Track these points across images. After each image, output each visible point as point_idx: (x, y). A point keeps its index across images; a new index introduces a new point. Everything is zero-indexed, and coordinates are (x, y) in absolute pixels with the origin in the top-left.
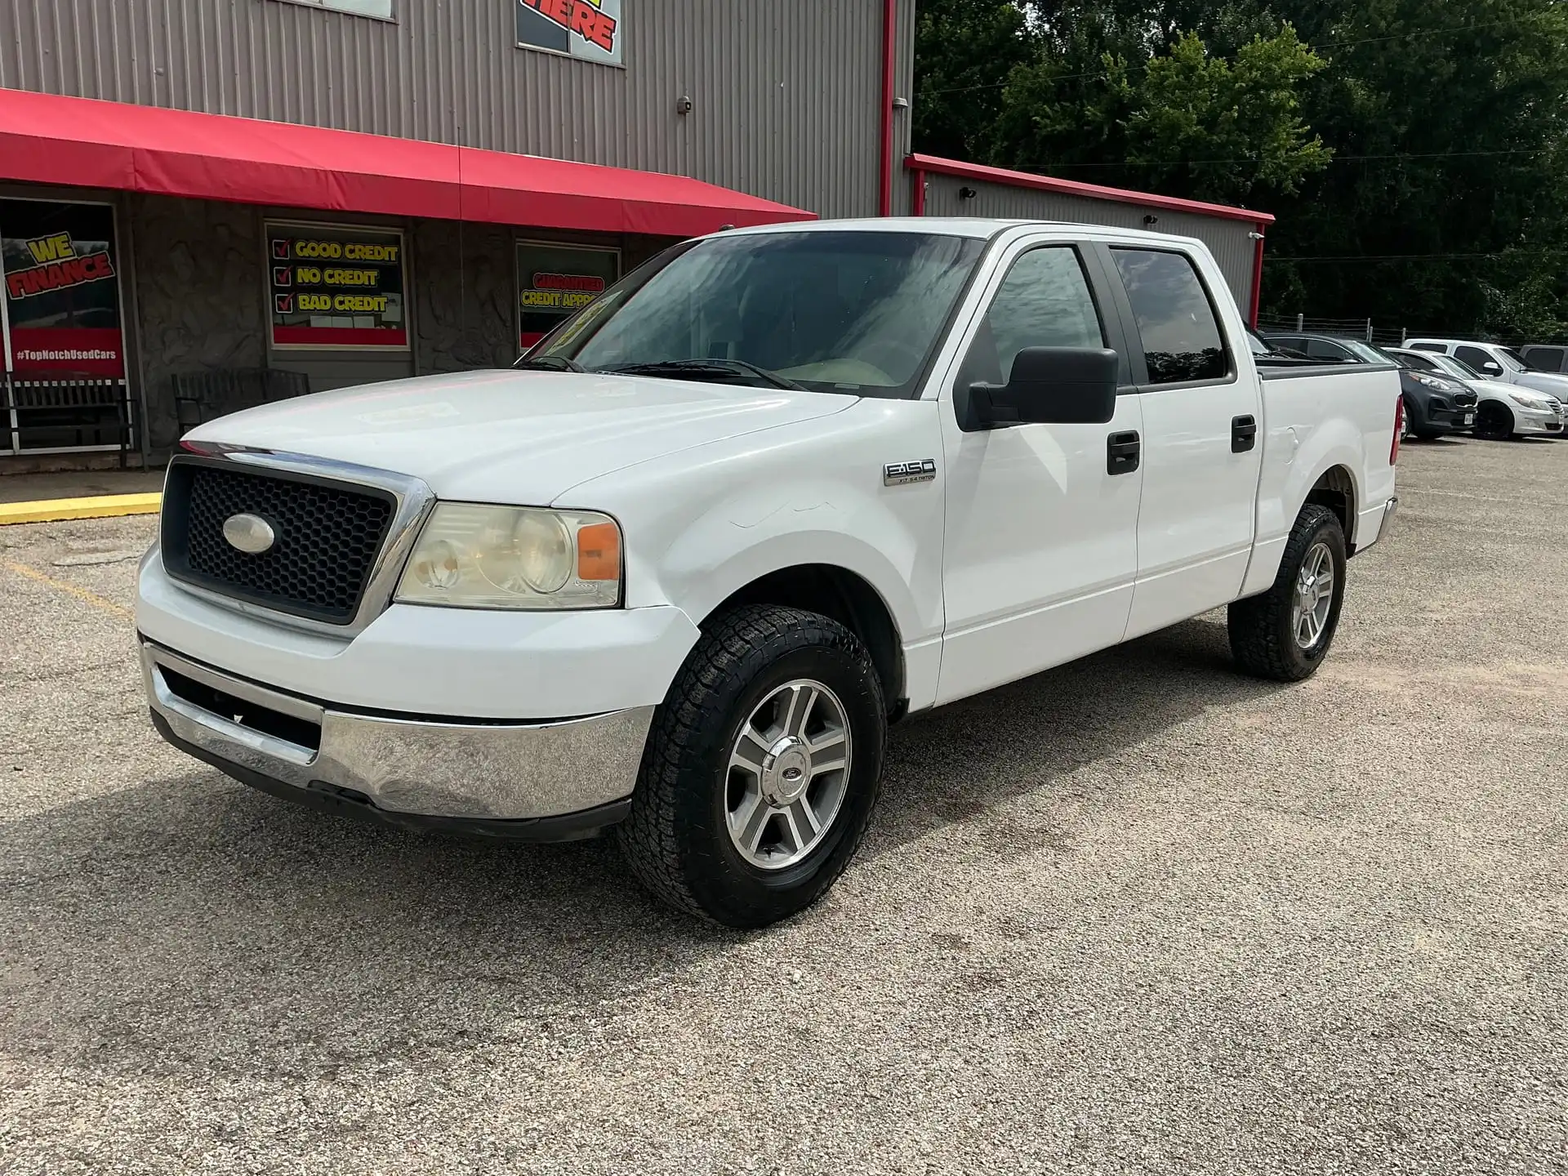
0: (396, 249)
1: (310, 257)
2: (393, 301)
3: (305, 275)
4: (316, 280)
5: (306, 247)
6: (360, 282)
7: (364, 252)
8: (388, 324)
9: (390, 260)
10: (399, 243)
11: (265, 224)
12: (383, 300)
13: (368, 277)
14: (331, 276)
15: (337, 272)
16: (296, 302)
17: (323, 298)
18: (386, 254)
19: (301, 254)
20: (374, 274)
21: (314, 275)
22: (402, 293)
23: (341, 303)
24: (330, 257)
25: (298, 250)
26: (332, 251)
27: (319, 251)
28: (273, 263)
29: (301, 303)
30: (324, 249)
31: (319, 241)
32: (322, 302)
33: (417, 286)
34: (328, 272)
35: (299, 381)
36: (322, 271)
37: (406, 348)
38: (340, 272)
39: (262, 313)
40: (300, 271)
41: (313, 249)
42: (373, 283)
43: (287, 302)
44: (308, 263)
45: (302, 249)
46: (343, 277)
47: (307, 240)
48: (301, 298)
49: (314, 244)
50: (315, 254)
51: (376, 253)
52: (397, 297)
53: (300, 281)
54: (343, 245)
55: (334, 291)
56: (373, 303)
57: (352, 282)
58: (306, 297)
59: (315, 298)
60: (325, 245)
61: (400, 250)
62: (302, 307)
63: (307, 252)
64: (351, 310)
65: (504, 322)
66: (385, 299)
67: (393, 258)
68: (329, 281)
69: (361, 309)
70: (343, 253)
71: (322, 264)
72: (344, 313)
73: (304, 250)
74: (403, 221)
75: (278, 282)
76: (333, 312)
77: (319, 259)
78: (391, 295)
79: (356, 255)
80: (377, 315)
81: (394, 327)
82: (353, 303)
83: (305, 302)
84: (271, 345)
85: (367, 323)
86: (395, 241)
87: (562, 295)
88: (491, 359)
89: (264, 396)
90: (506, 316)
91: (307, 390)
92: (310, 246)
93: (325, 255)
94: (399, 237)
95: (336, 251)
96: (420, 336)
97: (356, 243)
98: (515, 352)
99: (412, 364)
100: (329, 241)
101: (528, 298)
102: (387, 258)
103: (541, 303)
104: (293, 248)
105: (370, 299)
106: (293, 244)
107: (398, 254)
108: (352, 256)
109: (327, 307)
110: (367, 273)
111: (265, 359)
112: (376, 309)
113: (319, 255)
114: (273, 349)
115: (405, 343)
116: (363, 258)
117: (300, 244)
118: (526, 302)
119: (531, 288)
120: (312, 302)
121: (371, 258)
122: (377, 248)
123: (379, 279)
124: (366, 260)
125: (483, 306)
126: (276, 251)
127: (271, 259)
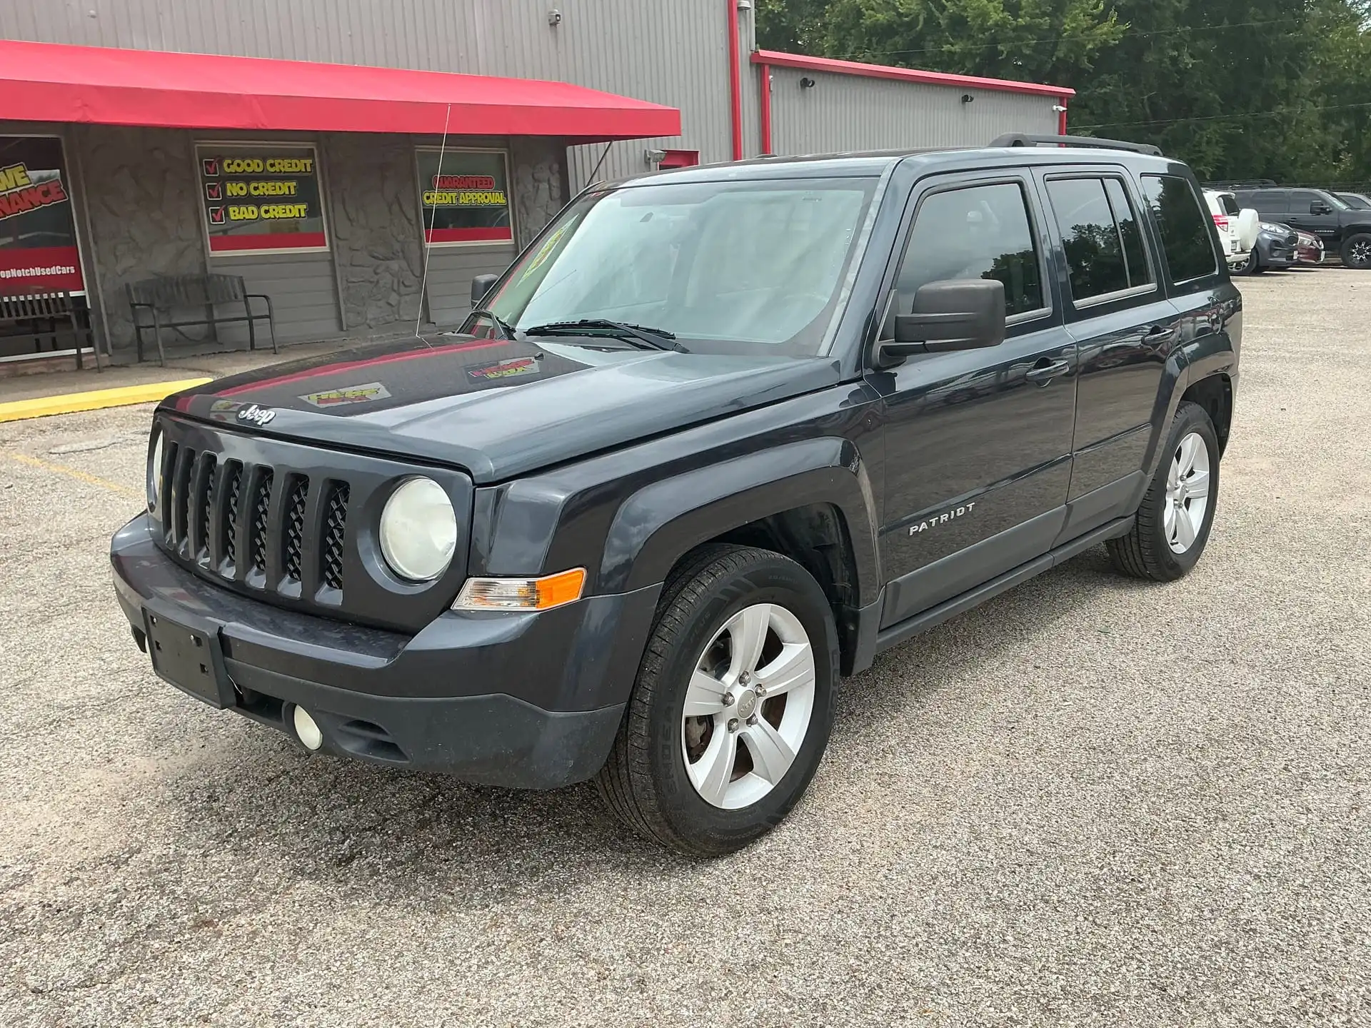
0: (311, 161)
1: (236, 172)
3: (233, 189)
4: (243, 193)
5: (232, 164)
6: (281, 193)
7: (283, 166)
9: (306, 171)
10: (314, 157)
11: (197, 145)
12: (302, 207)
13: (285, 188)
14: (256, 189)
15: (260, 185)
16: (227, 214)
17: (250, 208)
18: (301, 165)
19: (228, 171)
20: (293, 184)
21: (241, 189)
23: (266, 212)
24: (253, 171)
25: (225, 167)
26: (255, 166)
27: (244, 166)
28: (205, 180)
29: (232, 214)
30: (249, 165)
31: (243, 158)
32: (248, 212)
33: (333, 192)
34: (253, 185)
35: (236, 284)
36: (248, 184)
37: (326, 249)
38: (264, 184)
39: (199, 224)
40: (228, 185)
41: (239, 165)
42: (293, 192)
43: (220, 212)
44: (235, 178)
45: (229, 165)
46: (266, 189)
47: (233, 158)
48: (231, 209)
49: (240, 162)
50: (240, 170)
51: (294, 166)
53: (229, 194)
54: (264, 160)
55: (259, 201)
56: (294, 210)
57: (274, 193)
58: (236, 209)
59: (244, 209)
60: (249, 161)
61: (314, 161)
63: (234, 168)
64: (275, 217)
65: (409, 220)
67: (309, 170)
68: (254, 193)
69: (284, 216)
70: (265, 167)
71: (247, 178)
72: (271, 221)
73: (231, 167)
74: (316, 136)
75: (211, 196)
76: (259, 220)
77: (244, 174)
78: (310, 202)
79: (276, 169)
80: (298, 221)
82: (277, 211)
83: (236, 213)
84: (208, 253)
86: (310, 153)
87: (459, 193)
88: (401, 254)
89: (207, 298)
90: (411, 215)
91: (244, 290)
92: (235, 163)
93: (249, 170)
94: (312, 150)
95: (258, 166)
96: (336, 236)
97: (274, 157)
98: (421, 247)
99: (332, 262)
100: (252, 158)
101: (428, 198)
102: (304, 170)
103: (440, 202)
104: (221, 166)
105: (291, 207)
106: (221, 161)
107: (313, 165)
108: (271, 170)
109: (254, 216)
110: (287, 184)
111: (204, 264)
112: (298, 216)
113: (244, 171)
114: (211, 256)
115: (325, 246)
116: (283, 170)
117: (226, 163)
118: (427, 202)
119: (431, 189)
120: (241, 212)
121: (290, 170)
122: (295, 161)
123: (299, 188)
124: (285, 172)
125: (390, 206)
126: (206, 168)
127: (203, 176)
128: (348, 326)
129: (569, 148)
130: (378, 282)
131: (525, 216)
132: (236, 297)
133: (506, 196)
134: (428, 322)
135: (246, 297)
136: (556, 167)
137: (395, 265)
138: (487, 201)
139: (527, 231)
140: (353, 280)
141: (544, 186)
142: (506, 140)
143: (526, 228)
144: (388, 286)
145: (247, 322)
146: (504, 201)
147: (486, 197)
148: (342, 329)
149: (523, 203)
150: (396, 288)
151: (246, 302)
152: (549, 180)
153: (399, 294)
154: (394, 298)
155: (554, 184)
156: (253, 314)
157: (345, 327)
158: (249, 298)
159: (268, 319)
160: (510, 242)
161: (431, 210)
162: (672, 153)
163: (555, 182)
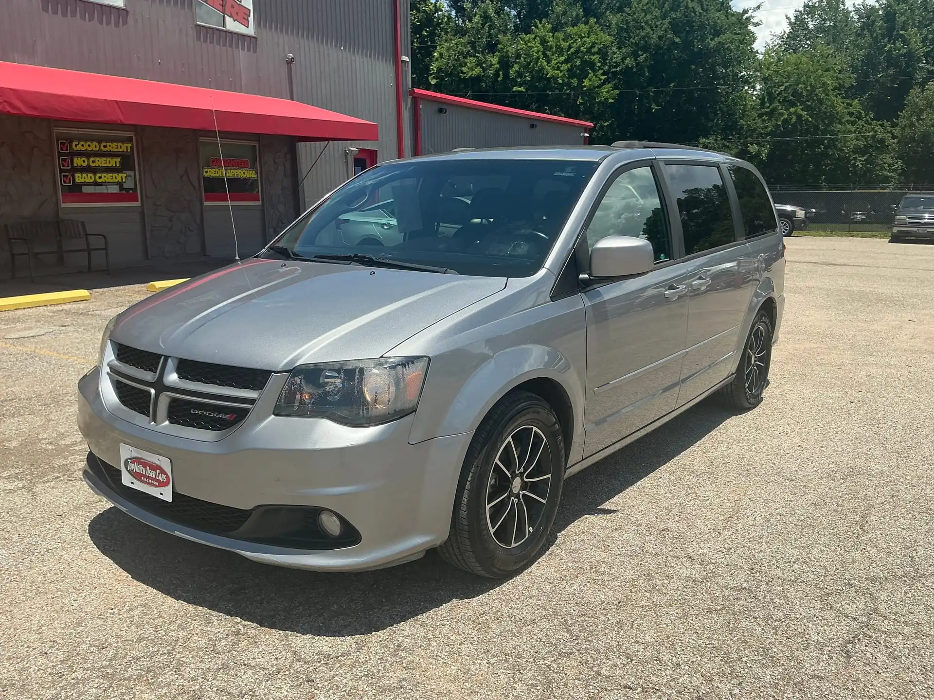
0: (130, 145)
1: (81, 150)
2: (130, 176)
3: (79, 162)
4: (85, 164)
5: (78, 144)
6: (110, 165)
7: (112, 147)
8: (128, 190)
9: (127, 151)
10: (132, 141)
11: (55, 131)
12: (124, 175)
13: (115, 162)
14: (93, 162)
15: (97, 159)
16: (74, 178)
17: (89, 175)
18: (124, 147)
19: (75, 149)
20: (118, 160)
21: (84, 161)
22: (135, 171)
23: (100, 178)
24: (92, 150)
25: (74, 146)
26: (94, 146)
27: (86, 146)
28: (60, 155)
29: (76, 177)
30: (89, 146)
31: (86, 141)
32: (88, 178)
33: (144, 166)
34: (92, 159)
35: (79, 226)
36: (88, 159)
37: (138, 204)
38: (99, 159)
39: (54, 185)
40: (75, 159)
41: (83, 145)
42: (118, 165)
43: (69, 177)
44: (80, 154)
45: (76, 145)
46: (101, 162)
47: (79, 140)
48: (77, 175)
49: (84, 143)
50: (83, 149)
51: (119, 147)
52: (132, 173)
53: (75, 165)
54: (100, 142)
55: (94, 170)
56: (118, 177)
57: (105, 165)
58: (80, 175)
59: (84, 175)
60: (89, 143)
61: (133, 145)
62: (77, 181)
63: (79, 147)
64: (106, 182)
65: (194, 186)
66: (125, 175)
67: (129, 150)
68: (92, 164)
69: (112, 181)
70: (100, 147)
71: (87, 155)
72: (102, 184)
74: (134, 128)
75: (63, 166)
76: (96, 184)
77: (86, 151)
78: (129, 173)
79: (108, 149)
80: (120, 184)
81: (131, 192)
82: (107, 177)
83: (80, 178)
84: (60, 205)
85: (115, 189)
86: (130, 140)
87: (227, 170)
88: (187, 209)
89: (60, 236)
90: (196, 183)
91: (85, 231)
92: (81, 143)
93: (90, 149)
94: (132, 137)
95: (96, 146)
96: (146, 197)
97: (107, 141)
98: (201, 204)
99: (142, 213)
100: (92, 141)
101: (206, 172)
102: (125, 150)
103: (214, 175)
104: (71, 146)
105: (116, 175)
106: (71, 142)
107: (132, 148)
108: (105, 149)
109: (92, 181)
110: (114, 160)
111: (57, 212)
112: (120, 181)
113: (86, 149)
114: (62, 206)
115: (138, 201)
116: (112, 150)
117: (74, 143)
118: (206, 175)
119: (208, 166)
120: (83, 177)
121: (116, 150)
122: (119, 144)
123: (121, 163)
124: (113, 152)
125: (181, 177)
126: (61, 147)
127: (59, 152)
128: (152, 256)
129: (298, 144)
130: (172, 227)
131: (269, 187)
132: (80, 234)
133: (257, 172)
134: (205, 255)
135: (86, 235)
136: (289, 156)
137: (183, 216)
138: (244, 176)
139: (270, 197)
140: (156, 225)
141: (281, 168)
142: (258, 137)
143: (269, 195)
144: (179, 230)
145: (87, 253)
146: (255, 176)
147: (244, 173)
148: (147, 258)
149: (267, 178)
150: (184, 231)
151: (87, 239)
152: (284, 164)
153: (186, 236)
154: (182, 238)
155: (287, 167)
156: (91, 247)
157: (150, 257)
158: (89, 236)
159: (105, 251)
160: (259, 203)
161: (208, 180)
162: (362, 151)
163: (288, 164)
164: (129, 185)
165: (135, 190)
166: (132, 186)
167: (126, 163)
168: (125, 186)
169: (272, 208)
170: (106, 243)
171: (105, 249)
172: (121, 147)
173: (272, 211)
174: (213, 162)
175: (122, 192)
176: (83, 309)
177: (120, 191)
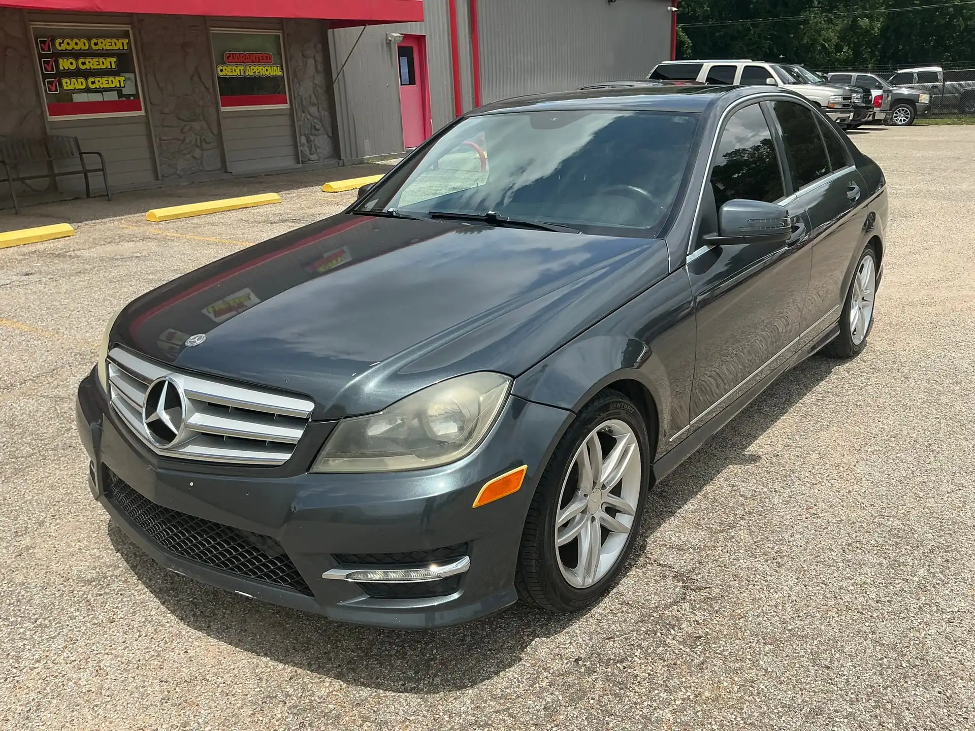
0: (127, 41)
1: (66, 50)
2: (129, 79)
3: (65, 64)
4: (73, 67)
5: (63, 43)
6: (104, 67)
7: (105, 44)
8: (128, 96)
9: (124, 49)
10: (129, 37)
11: (31, 26)
12: (122, 79)
13: (109, 63)
14: (83, 64)
15: (87, 60)
16: (61, 85)
17: (80, 80)
18: (119, 44)
19: (60, 48)
20: (113, 60)
21: (71, 64)
22: (135, 73)
23: (93, 83)
24: (81, 49)
25: (57, 45)
26: (82, 45)
27: (72, 45)
28: (41, 56)
29: (65, 85)
30: (76, 44)
31: (72, 38)
32: (78, 83)
33: (146, 67)
34: (81, 60)
35: (72, 143)
36: (77, 60)
37: (142, 113)
38: (90, 60)
39: (38, 95)
40: (61, 61)
41: (68, 44)
42: (114, 66)
43: (54, 83)
44: (65, 54)
45: (60, 44)
46: (92, 64)
47: (64, 37)
48: (64, 81)
49: (69, 41)
50: (69, 48)
51: (113, 44)
52: (131, 76)
53: (62, 68)
54: (89, 40)
55: (87, 74)
56: (115, 82)
57: (98, 67)
58: (68, 81)
59: (74, 80)
60: (76, 40)
61: (130, 40)
62: (65, 88)
63: (64, 47)
64: (100, 87)
65: (207, 89)
66: (124, 78)
67: (126, 48)
68: (83, 67)
69: (107, 86)
70: (90, 45)
71: (76, 55)
72: (96, 91)
73: (62, 45)
74: (128, 17)
75: (46, 70)
76: (88, 90)
77: (73, 51)
78: (128, 75)
79: (100, 47)
80: (119, 90)
81: (132, 98)
82: (101, 82)
83: (68, 84)
84: (47, 118)
85: (113, 96)
86: (126, 35)
87: (245, 67)
88: (201, 117)
89: (49, 156)
90: (209, 85)
91: (79, 150)
92: (66, 41)
93: (77, 48)
94: (128, 31)
95: (85, 45)
96: (151, 103)
97: (98, 37)
98: (218, 110)
99: (148, 124)
100: (79, 37)
101: (222, 70)
102: (122, 48)
103: (231, 74)
104: (53, 44)
105: (113, 79)
106: (53, 41)
107: (129, 44)
108: (95, 48)
109: (83, 87)
110: (109, 60)
111: (44, 128)
112: (118, 86)
113: (73, 49)
114: (49, 120)
115: (141, 110)
116: (105, 48)
117: (58, 41)
118: (221, 74)
119: (223, 63)
120: (72, 83)
121: (111, 48)
122: (114, 40)
123: (118, 63)
124: (106, 50)
125: (192, 78)
126: (41, 47)
127: (39, 53)
128: (163, 176)
129: (330, 31)
130: (184, 140)
131: (298, 85)
132: (73, 154)
133: (282, 69)
134: (226, 172)
135: (81, 154)
136: (319, 46)
137: (197, 125)
138: (268, 73)
139: (299, 98)
140: (165, 138)
141: (311, 62)
142: (281, 23)
143: (299, 95)
144: (193, 142)
145: (83, 175)
146: (280, 73)
147: (267, 70)
148: (157, 178)
149: (295, 75)
150: (199, 144)
151: (81, 159)
152: (315, 56)
153: (202, 150)
154: (197, 153)
155: (318, 60)
156: (88, 168)
157: (160, 178)
158: (83, 155)
159: (102, 172)
160: (286, 106)
161: (224, 81)
162: (407, 37)
163: (319, 58)
164: (128, 90)
165: (136, 96)
166: (134, 93)
167: (124, 64)
168: (125, 92)
169: (304, 112)
170: (103, 163)
171: (102, 170)
172: (116, 45)
173: (303, 115)
174: (228, 57)
175: (121, 99)
176: (61, 249)
177: (119, 98)
